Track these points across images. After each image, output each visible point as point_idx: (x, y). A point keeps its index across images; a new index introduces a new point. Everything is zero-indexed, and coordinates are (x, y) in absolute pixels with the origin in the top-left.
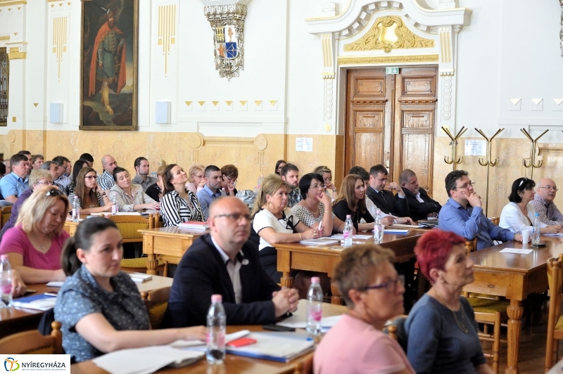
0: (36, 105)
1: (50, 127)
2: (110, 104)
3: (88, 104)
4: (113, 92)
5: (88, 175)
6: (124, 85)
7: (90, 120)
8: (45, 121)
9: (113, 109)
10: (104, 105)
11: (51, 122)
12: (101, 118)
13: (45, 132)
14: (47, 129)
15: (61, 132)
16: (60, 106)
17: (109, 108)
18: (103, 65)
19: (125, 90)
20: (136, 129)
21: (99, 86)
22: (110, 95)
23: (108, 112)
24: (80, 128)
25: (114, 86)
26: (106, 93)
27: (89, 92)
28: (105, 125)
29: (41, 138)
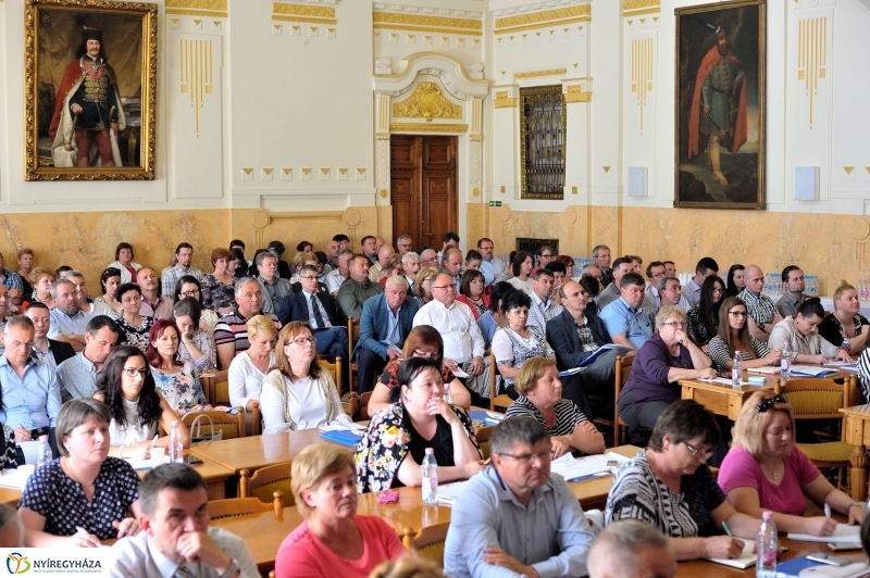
0: (607, 169)
1: (627, 202)
2: (722, 169)
3: (688, 168)
4: (726, 152)
5: (734, 309)
6: (744, 140)
7: (690, 192)
8: (620, 193)
9: (726, 176)
10: (712, 170)
11: (630, 195)
12: (708, 189)
13: (620, 209)
14: (624, 205)
15: (644, 209)
16: (644, 170)
17: (720, 175)
18: (710, 110)
19: (745, 148)
20: (764, 207)
21: (704, 142)
22: (722, 157)
23: (718, 182)
24: (676, 205)
25: (728, 142)
26: (715, 153)
27: (688, 149)
28: (713, 200)
29: (615, 218)
